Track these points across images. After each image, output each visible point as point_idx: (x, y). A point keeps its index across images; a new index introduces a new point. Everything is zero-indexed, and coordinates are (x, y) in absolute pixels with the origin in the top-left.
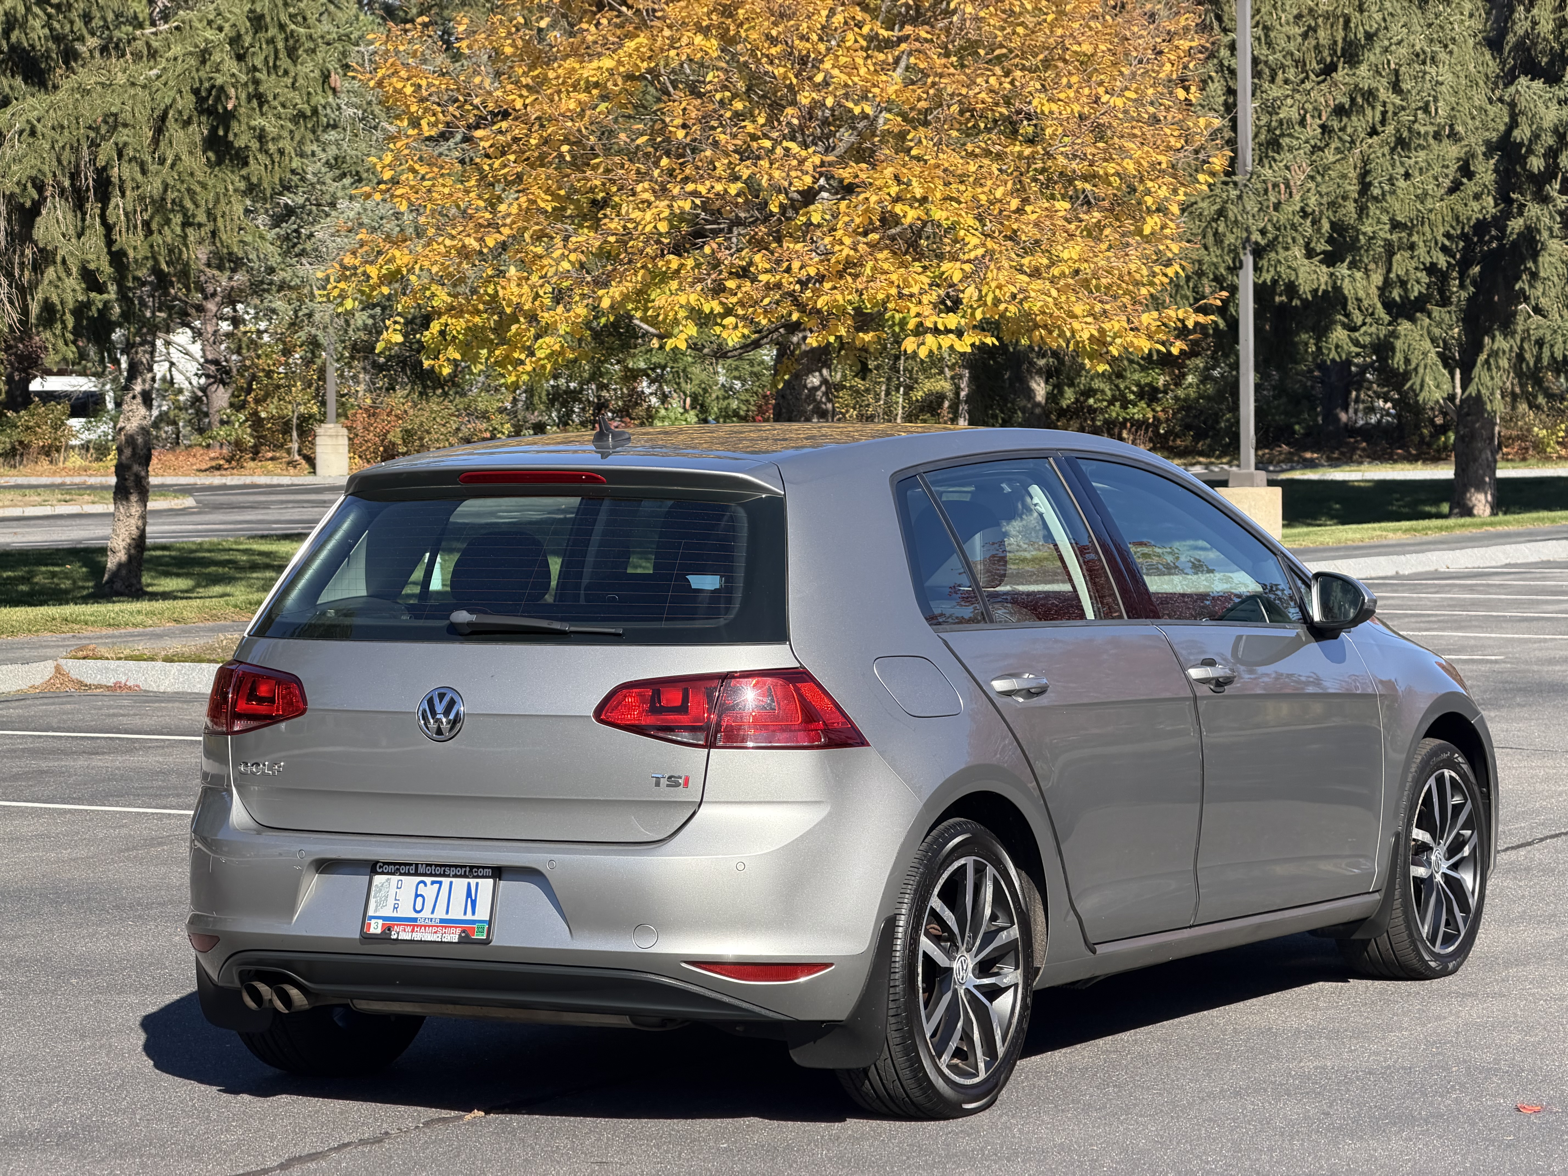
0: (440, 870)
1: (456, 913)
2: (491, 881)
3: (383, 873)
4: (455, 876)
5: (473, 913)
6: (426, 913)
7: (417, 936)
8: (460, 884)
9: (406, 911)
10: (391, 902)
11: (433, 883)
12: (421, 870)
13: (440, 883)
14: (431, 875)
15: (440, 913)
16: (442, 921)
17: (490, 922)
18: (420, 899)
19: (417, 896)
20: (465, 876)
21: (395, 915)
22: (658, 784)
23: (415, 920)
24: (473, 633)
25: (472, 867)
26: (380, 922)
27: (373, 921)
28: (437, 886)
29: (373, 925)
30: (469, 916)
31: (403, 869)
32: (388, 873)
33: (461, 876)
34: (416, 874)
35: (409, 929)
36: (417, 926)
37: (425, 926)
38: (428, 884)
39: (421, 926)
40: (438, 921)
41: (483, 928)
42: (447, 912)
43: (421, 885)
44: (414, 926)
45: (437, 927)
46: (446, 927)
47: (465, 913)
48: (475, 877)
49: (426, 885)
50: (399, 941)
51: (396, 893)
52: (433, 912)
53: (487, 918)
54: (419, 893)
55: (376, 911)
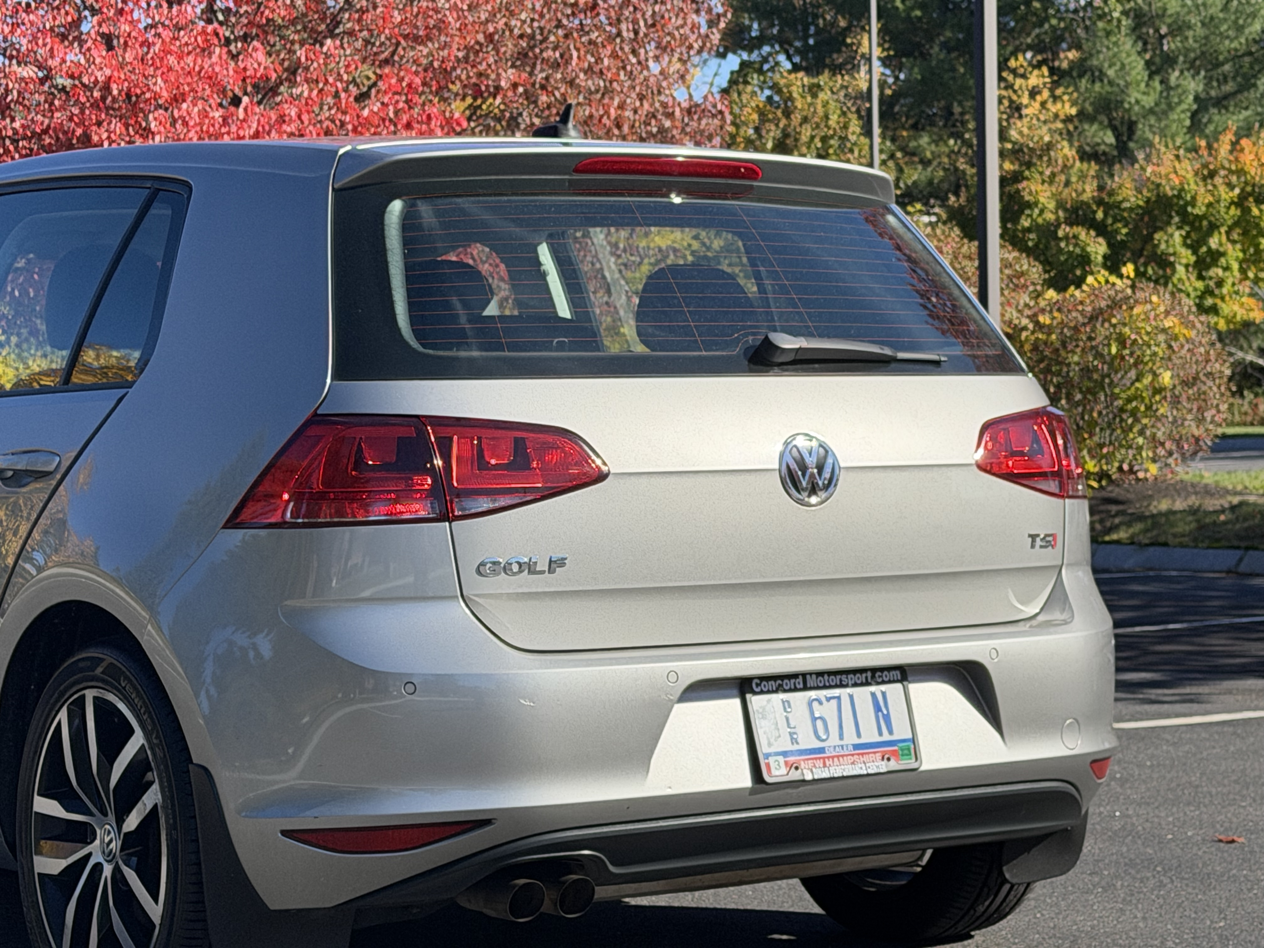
0: (836, 680)
1: (870, 735)
2: (899, 686)
3: (762, 692)
4: (855, 685)
5: (891, 732)
7: (836, 771)
8: (863, 694)
9: (808, 741)
10: (785, 730)
11: (829, 699)
12: (811, 682)
13: (839, 698)
14: (825, 687)
15: (851, 738)
16: (856, 747)
17: (913, 740)
18: (820, 723)
19: (814, 719)
20: (867, 684)
21: (796, 747)
22: (1033, 546)
23: (821, 750)
25: (874, 670)
26: (781, 759)
27: (771, 760)
28: (834, 702)
29: (773, 765)
30: (886, 737)
31: (787, 684)
32: (768, 692)
33: (862, 684)
34: (805, 688)
35: (820, 763)
36: (828, 758)
37: (838, 757)
38: (824, 700)
39: (833, 757)
40: (851, 748)
41: (909, 749)
42: (859, 735)
43: (815, 704)
44: (824, 758)
45: (853, 755)
46: (862, 754)
47: (881, 734)
48: (878, 683)
49: (821, 703)
50: (815, 781)
51: (787, 719)
52: (842, 737)
53: (910, 736)
54: (816, 715)
55: (769, 745)
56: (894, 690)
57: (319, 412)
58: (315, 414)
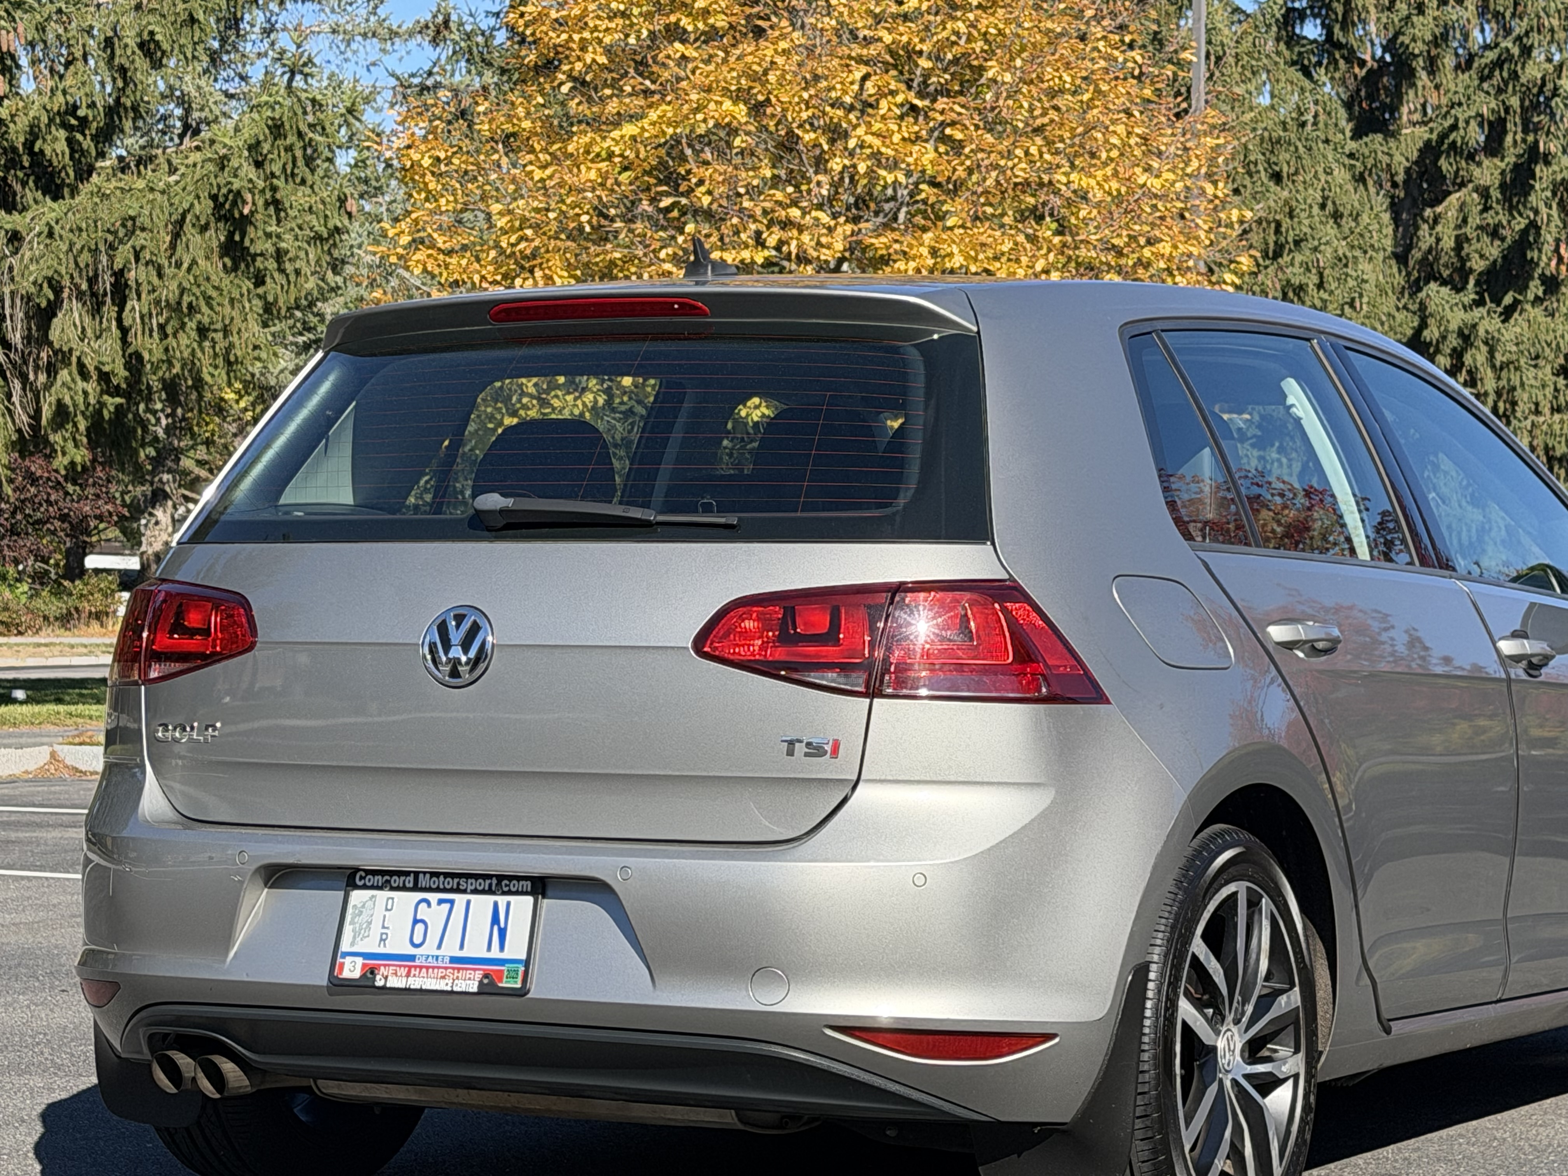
0: (452, 883)
1: (476, 948)
2: (530, 899)
3: (365, 887)
4: (475, 892)
5: (502, 948)
6: (429, 948)
7: (416, 983)
8: (483, 904)
9: (399, 945)
10: (376, 930)
11: (441, 902)
12: (423, 881)
13: (452, 902)
14: (438, 890)
15: (451, 949)
16: (453, 960)
17: (527, 963)
18: (420, 927)
19: (416, 921)
20: (490, 892)
21: (382, 950)
22: (790, 753)
23: (412, 958)
24: (508, 527)
25: (500, 878)
26: (360, 961)
27: (348, 960)
28: (447, 906)
29: (348, 966)
30: (495, 953)
31: (396, 881)
32: (373, 887)
33: (483, 892)
34: (416, 888)
35: (404, 971)
36: (415, 967)
37: (427, 968)
38: (434, 903)
39: (421, 967)
40: (447, 960)
41: (516, 972)
42: (462, 947)
43: (423, 906)
44: (410, 967)
45: (446, 968)
46: (459, 969)
47: (489, 948)
48: (504, 893)
49: (429, 905)
50: (384, 988)
51: (385, 917)
52: (439, 947)
53: (523, 956)
54: (419, 917)
55: (353, 944)
56: (521, 903)
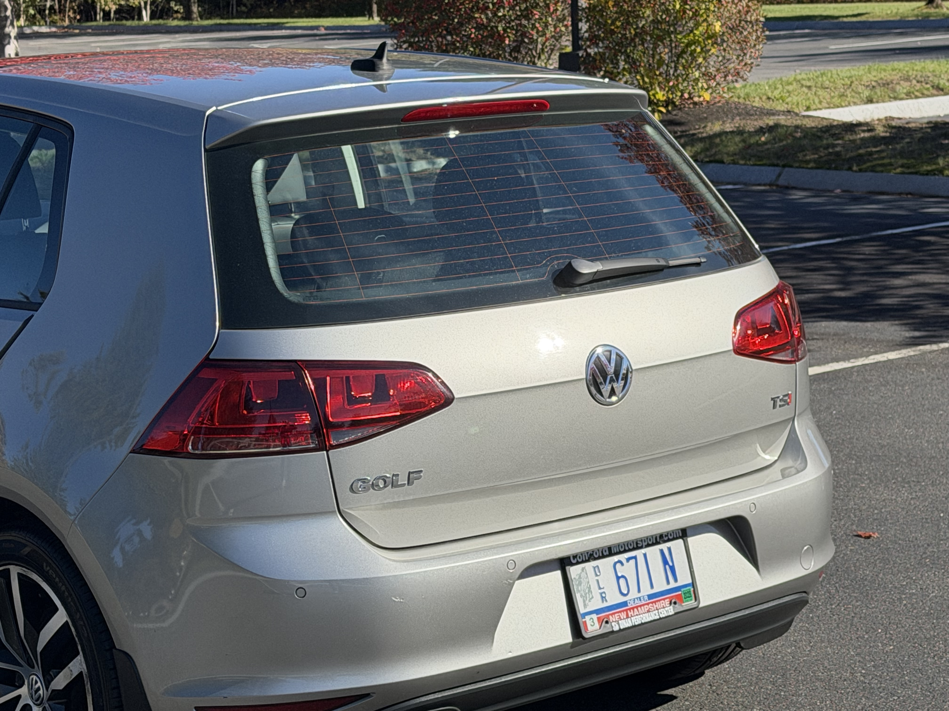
0: (634, 544)
1: (661, 585)
2: (680, 541)
3: (578, 564)
4: (648, 546)
5: (676, 580)
6: (634, 594)
7: (637, 620)
8: (653, 552)
9: (614, 598)
10: (596, 592)
11: (628, 560)
12: (614, 549)
13: (635, 558)
14: (625, 552)
15: (646, 590)
16: (650, 597)
17: (693, 584)
18: (622, 581)
19: (618, 578)
20: (657, 544)
21: (605, 605)
22: (774, 407)
23: (625, 604)
26: (595, 616)
27: (587, 618)
28: (632, 562)
29: (589, 623)
30: (673, 585)
31: (597, 553)
32: (583, 563)
33: (653, 545)
34: (610, 555)
35: (623, 615)
36: (630, 609)
37: (637, 607)
38: (624, 561)
39: (633, 608)
40: (646, 598)
41: (689, 592)
42: (652, 587)
43: (618, 566)
44: (626, 610)
45: (648, 604)
46: (655, 602)
47: (668, 582)
48: (665, 542)
49: (622, 564)
50: (620, 630)
51: (598, 581)
52: (639, 591)
53: (690, 581)
54: (620, 575)
55: (585, 606)
56: (677, 545)
57: (211, 357)
58: (207, 358)
